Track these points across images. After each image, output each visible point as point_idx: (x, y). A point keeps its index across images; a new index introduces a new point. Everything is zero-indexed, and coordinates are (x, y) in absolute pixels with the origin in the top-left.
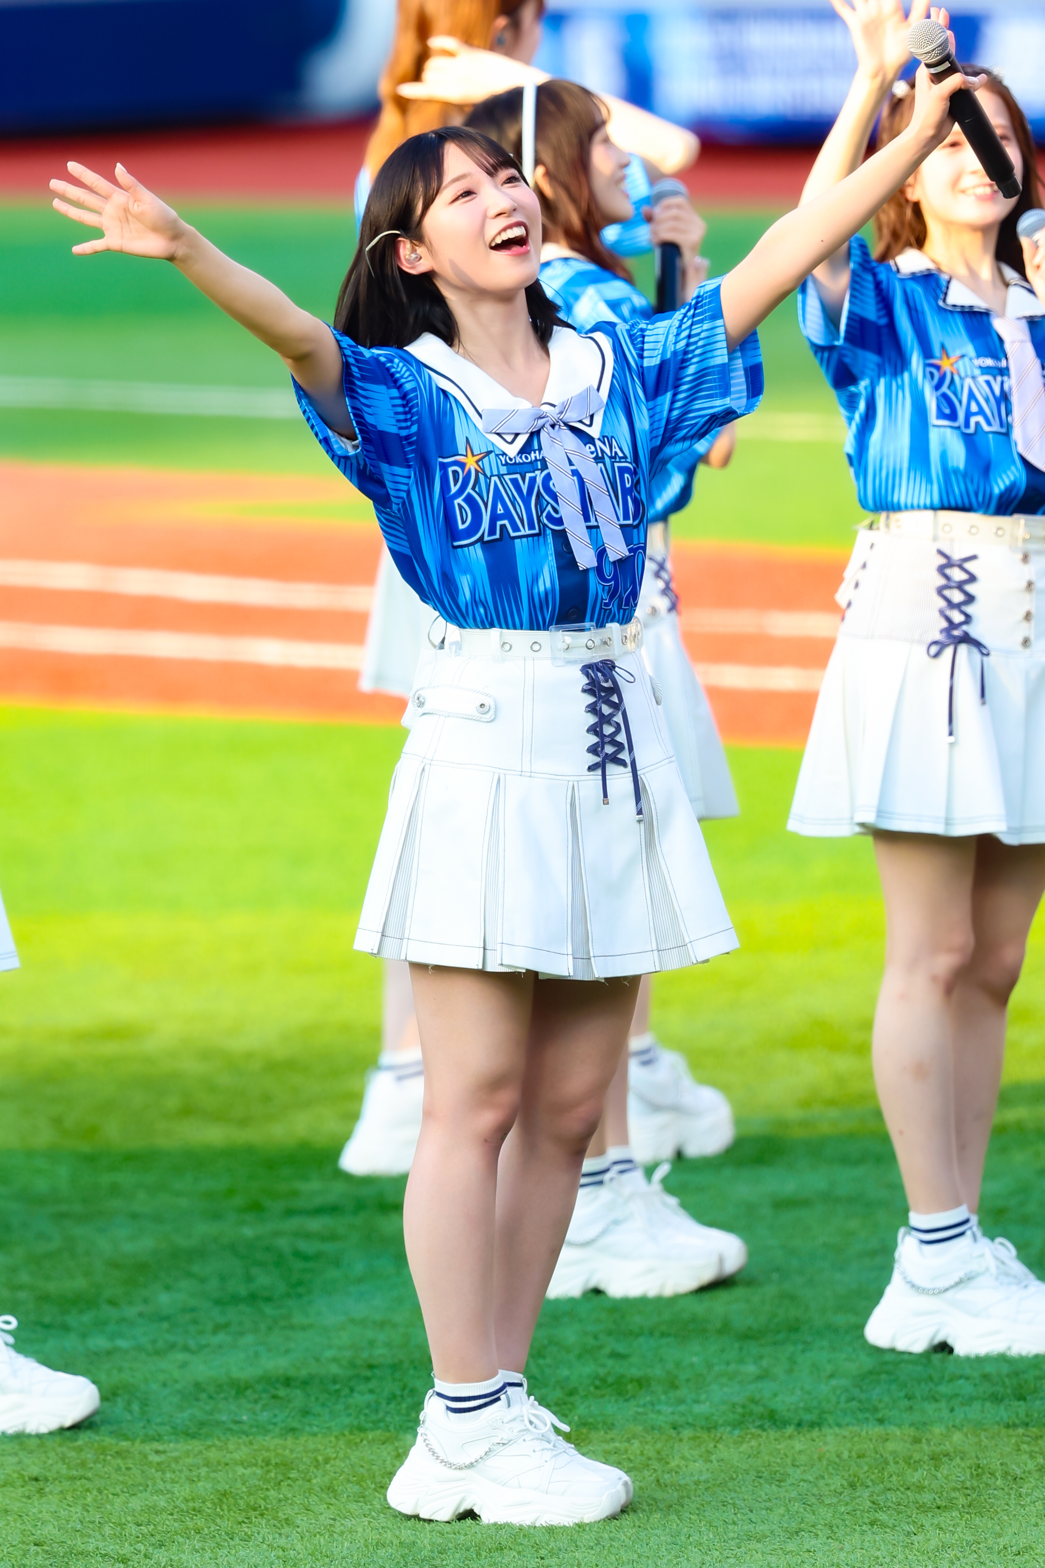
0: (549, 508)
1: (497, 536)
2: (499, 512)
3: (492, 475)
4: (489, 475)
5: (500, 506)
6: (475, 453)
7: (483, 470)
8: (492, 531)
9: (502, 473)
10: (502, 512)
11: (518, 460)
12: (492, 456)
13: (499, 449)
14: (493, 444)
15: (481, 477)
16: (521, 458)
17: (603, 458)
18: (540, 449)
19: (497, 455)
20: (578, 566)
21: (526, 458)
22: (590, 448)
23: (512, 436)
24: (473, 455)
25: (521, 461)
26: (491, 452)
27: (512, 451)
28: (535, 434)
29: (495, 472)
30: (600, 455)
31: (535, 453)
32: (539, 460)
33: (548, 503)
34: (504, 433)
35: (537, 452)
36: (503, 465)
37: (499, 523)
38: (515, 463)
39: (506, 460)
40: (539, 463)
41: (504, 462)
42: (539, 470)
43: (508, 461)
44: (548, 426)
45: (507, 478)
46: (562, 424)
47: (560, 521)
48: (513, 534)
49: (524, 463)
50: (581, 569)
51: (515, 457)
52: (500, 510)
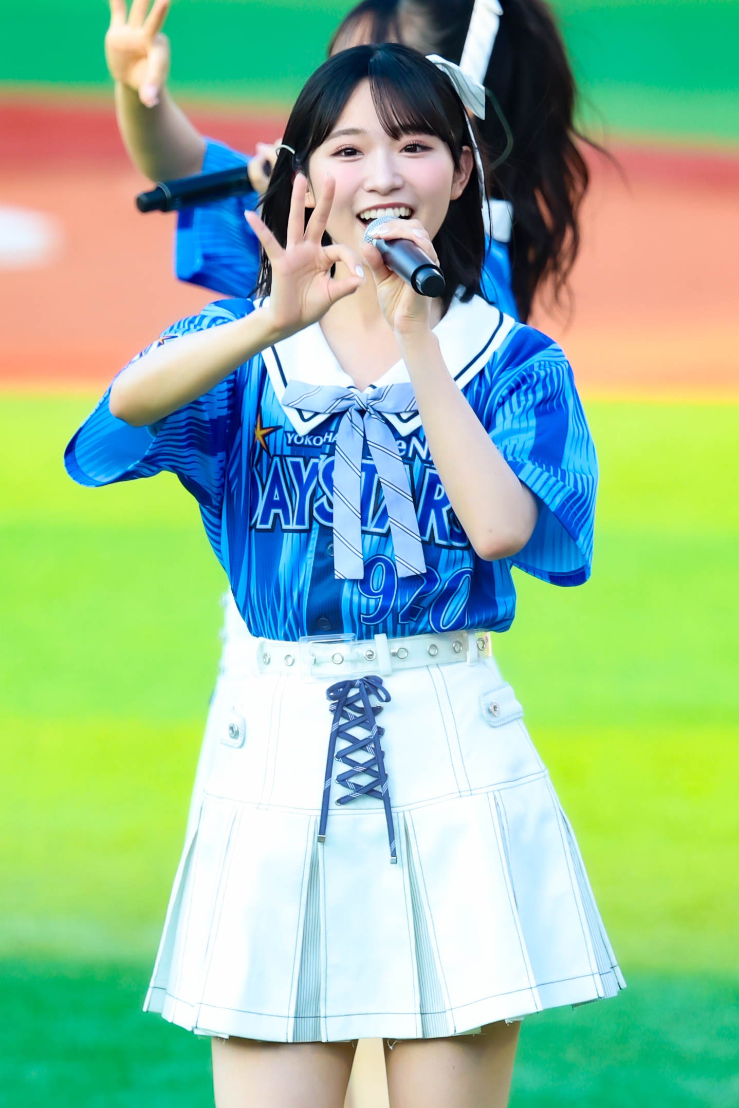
0: (324, 500)
1: (269, 526)
2: (275, 498)
3: (275, 455)
4: (272, 453)
5: (276, 492)
6: (264, 426)
7: (268, 446)
8: (264, 520)
9: (285, 453)
10: (278, 499)
11: (308, 441)
12: (280, 432)
13: (291, 424)
14: (286, 417)
15: (265, 454)
16: (311, 440)
17: (413, 459)
18: (335, 432)
19: (286, 432)
20: (334, 574)
21: (318, 441)
22: (400, 445)
23: (311, 414)
24: (262, 428)
25: (310, 443)
26: (280, 427)
27: (304, 429)
28: (336, 417)
29: (278, 453)
30: (410, 455)
31: (329, 435)
32: (330, 444)
33: (324, 494)
34: (304, 410)
35: (331, 434)
36: (288, 445)
37: (274, 511)
38: (303, 445)
39: (293, 440)
40: (328, 446)
41: (290, 442)
42: (325, 454)
43: (295, 441)
44: (352, 410)
45: (289, 460)
46: (372, 412)
47: (329, 517)
48: (285, 527)
49: (313, 446)
50: (336, 577)
51: (305, 437)
52: (276, 497)
